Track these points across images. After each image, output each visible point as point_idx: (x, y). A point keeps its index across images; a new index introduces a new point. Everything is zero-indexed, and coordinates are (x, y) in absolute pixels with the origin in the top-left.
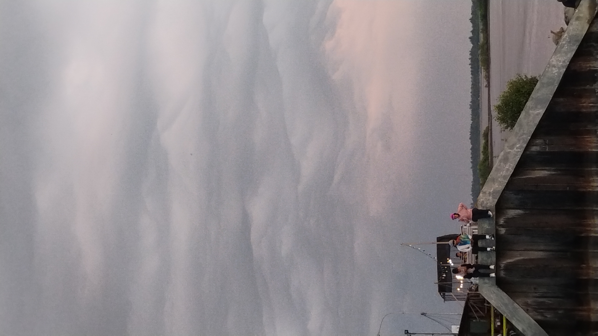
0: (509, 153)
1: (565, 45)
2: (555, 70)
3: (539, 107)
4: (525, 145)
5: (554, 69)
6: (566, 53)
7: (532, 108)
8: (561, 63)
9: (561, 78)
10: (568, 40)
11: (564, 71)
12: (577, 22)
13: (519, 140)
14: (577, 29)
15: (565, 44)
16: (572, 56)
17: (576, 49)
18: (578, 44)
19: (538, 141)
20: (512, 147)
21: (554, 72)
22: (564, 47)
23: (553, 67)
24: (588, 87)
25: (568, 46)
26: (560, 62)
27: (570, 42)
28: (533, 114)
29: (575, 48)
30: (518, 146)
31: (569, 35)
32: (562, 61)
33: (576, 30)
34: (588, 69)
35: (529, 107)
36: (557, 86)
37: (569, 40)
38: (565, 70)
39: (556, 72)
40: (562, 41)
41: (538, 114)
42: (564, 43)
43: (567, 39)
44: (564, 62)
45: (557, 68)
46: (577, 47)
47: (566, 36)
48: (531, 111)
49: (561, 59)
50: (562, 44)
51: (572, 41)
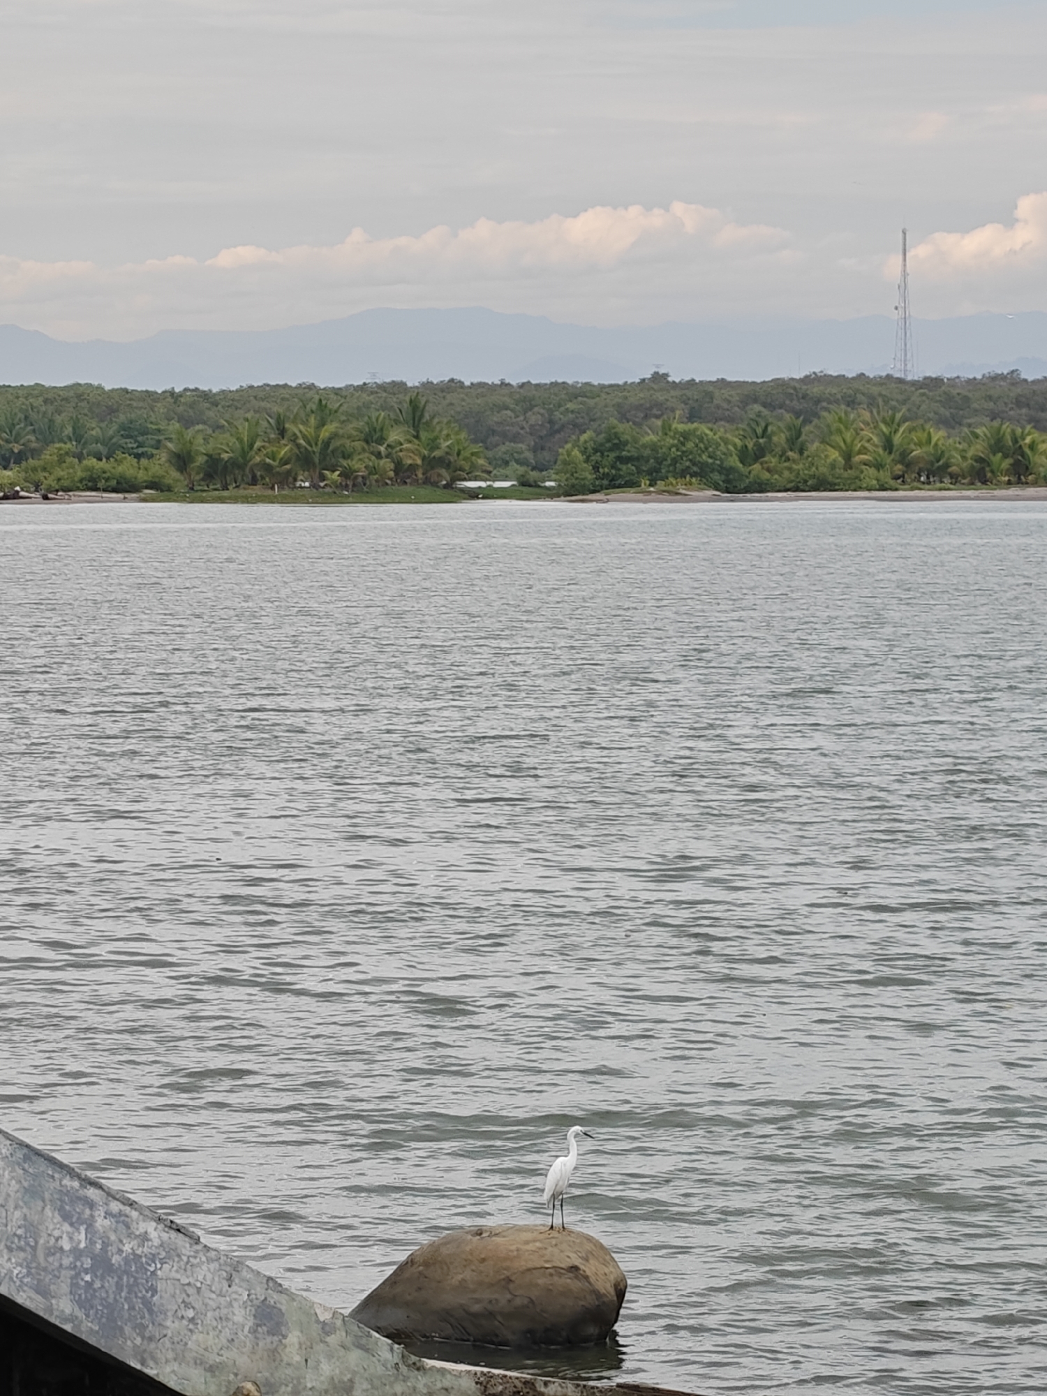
1: (82, 1236)
10: (120, 1251)
14: (192, 1320)
15: (90, 1226)
18: (87, 1328)
22: (67, 1227)
25: (77, 1253)
27: (102, 1264)
31: (153, 1258)
33: (190, 1313)
37: (116, 1259)
42: (101, 1223)
43: (127, 1248)
46: (68, 1327)
47: (144, 1238)
50: (92, 1205)
51: (111, 1282)
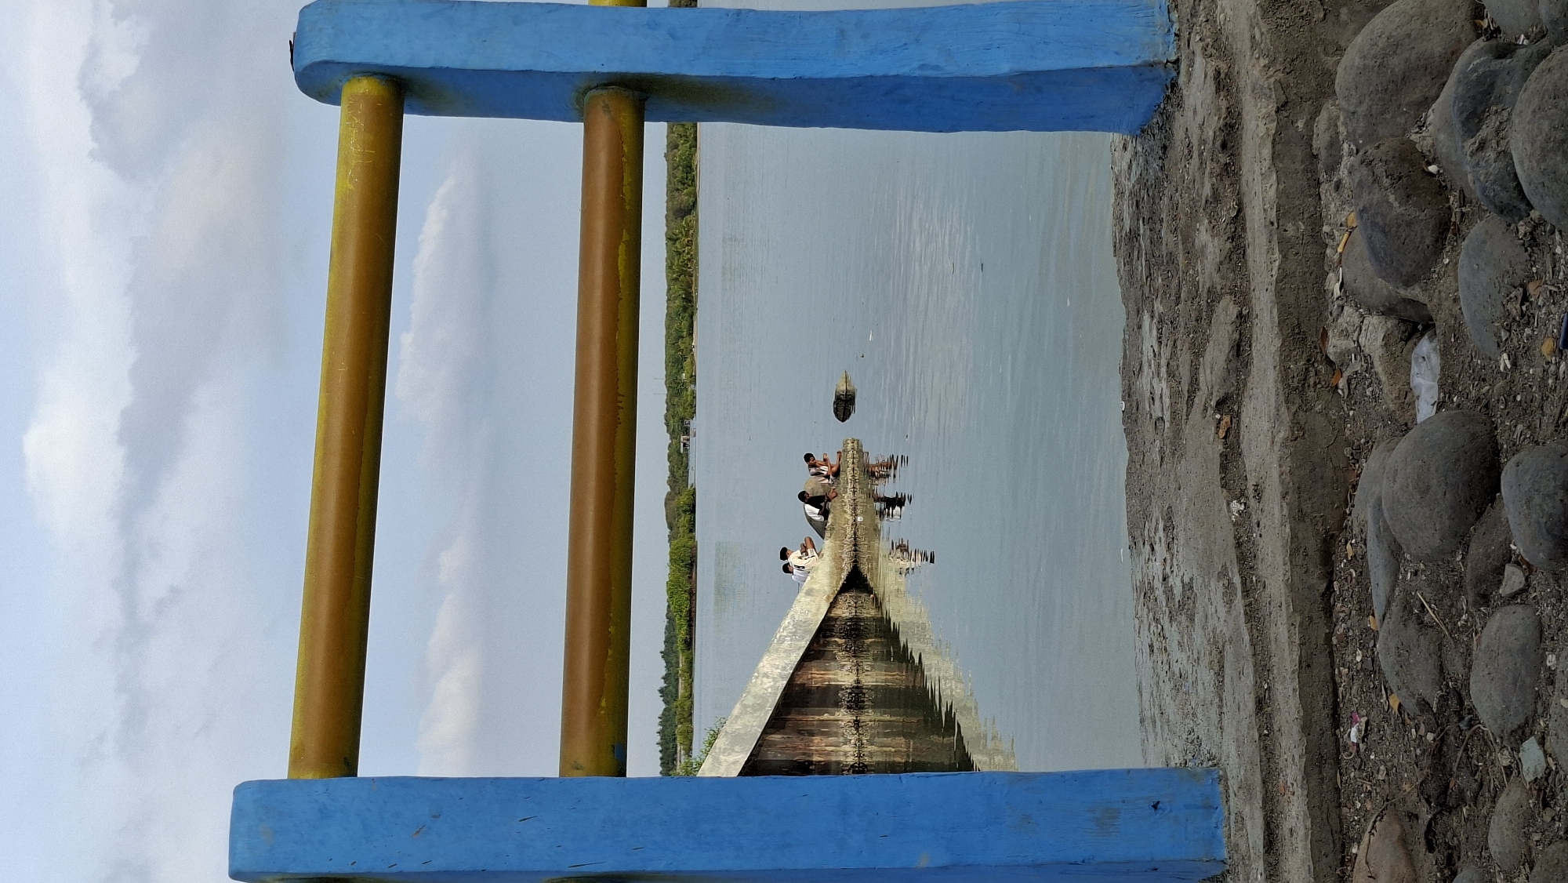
2: (768, 683)
3: (737, 748)
5: (765, 680)
6: (788, 652)
8: (779, 671)
9: (778, 698)
11: (784, 686)
12: (809, 599)
14: (809, 612)
15: (786, 637)
16: (799, 658)
17: (806, 646)
18: (809, 637)
21: (765, 687)
22: (786, 643)
23: (763, 677)
24: (826, 716)
25: (791, 640)
26: (778, 668)
27: (794, 634)
28: (726, 761)
29: (804, 645)
32: (780, 667)
33: (807, 613)
34: (827, 683)
35: (720, 748)
36: (771, 712)
37: (794, 630)
38: (785, 682)
39: (771, 687)
40: (782, 630)
41: (734, 763)
42: (785, 634)
43: (791, 628)
44: (784, 668)
45: (771, 680)
46: (808, 642)
47: (789, 623)
48: (722, 757)
49: (780, 663)
50: (781, 636)
51: (798, 631)
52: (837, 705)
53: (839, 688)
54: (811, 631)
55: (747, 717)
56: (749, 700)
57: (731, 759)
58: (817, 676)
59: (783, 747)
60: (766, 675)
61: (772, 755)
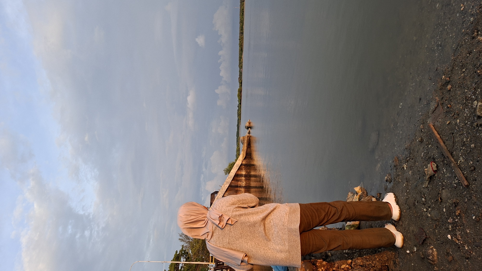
0: (219, 197)
2: (232, 174)
3: (227, 184)
4: (223, 195)
7: (225, 184)
12: (239, 161)
13: (221, 193)
19: (227, 193)
20: (219, 195)
24: (241, 178)
29: (238, 168)
30: (221, 195)
41: (227, 186)
44: (235, 172)
52: (242, 176)
53: (243, 174)
54: (239, 166)
55: (229, 179)
56: (229, 177)
57: (226, 185)
58: (240, 173)
59: (234, 184)
60: (232, 173)
61: (233, 185)
